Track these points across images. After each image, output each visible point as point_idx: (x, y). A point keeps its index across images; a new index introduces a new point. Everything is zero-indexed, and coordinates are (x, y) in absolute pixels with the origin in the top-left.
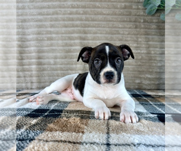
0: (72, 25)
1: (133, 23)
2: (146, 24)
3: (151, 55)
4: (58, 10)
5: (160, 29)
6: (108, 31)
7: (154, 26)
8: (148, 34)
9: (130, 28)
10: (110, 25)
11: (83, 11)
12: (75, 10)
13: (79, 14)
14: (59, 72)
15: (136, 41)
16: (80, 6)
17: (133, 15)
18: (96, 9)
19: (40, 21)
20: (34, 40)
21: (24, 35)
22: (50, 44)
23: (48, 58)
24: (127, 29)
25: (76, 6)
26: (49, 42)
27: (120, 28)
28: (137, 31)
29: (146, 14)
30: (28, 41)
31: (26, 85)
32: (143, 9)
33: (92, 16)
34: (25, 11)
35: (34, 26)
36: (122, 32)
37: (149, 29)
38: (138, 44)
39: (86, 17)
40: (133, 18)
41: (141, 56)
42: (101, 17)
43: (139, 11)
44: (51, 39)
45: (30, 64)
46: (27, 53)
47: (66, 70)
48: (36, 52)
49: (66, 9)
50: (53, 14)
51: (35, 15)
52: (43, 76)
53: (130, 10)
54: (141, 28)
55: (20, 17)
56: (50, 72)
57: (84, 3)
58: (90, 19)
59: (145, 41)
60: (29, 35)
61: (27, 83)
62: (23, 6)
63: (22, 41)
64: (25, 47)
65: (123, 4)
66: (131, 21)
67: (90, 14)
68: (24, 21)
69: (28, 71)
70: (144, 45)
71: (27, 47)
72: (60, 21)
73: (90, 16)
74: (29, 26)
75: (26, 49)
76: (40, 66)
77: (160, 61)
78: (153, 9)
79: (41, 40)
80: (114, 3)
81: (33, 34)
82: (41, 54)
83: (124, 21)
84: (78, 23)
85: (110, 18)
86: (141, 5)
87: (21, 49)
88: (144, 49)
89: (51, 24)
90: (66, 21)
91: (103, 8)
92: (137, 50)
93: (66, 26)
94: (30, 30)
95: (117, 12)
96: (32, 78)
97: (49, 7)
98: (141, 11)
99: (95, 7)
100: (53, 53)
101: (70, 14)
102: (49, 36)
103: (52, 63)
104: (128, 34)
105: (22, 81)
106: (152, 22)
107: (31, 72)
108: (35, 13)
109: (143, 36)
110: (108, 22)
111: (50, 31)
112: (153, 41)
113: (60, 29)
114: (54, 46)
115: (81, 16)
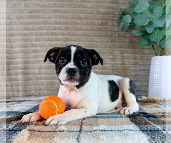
0: (55, 39)
1: (109, 38)
2: (120, 38)
3: (126, 66)
4: (42, 25)
5: (133, 43)
6: (88, 44)
7: (127, 40)
8: (122, 47)
9: (107, 42)
10: (89, 40)
11: (65, 27)
12: (57, 26)
13: (62, 29)
14: (44, 81)
15: (112, 53)
16: (62, 22)
17: (109, 31)
18: (76, 26)
19: (26, 35)
20: (20, 52)
21: (11, 47)
22: (35, 56)
23: (33, 68)
24: (104, 43)
25: (59, 22)
26: (34, 54)
27: (98, 42)
28: (112, 45)
29: (120, 30)
30: (15, 53)
31: (13, 94)
32: (117, 26)
33: (73, 31)
34: (12, 26)
35: (20, 40)
36: (100, 46)
37: (123, 42)
38: (114, 56)
39: (67, 32)
40: (109, 33)
41: (117, 66)
42: (81, 32)
43: (114, 27)
44: (36, 51)
45: (17, 74)
46: (14, 64)
47: (50, 80)
48: (22, 63)
49: (50, 25)
50: (38, 29)
51: (22, 30)
52: (29, 84)
53: (106, 26)
54: (116, 42)
55: (8, 32)
56: (35, 81)
57: (66, 20)
58: (72, 34)
59: (120, 53)
60: (16, 48)
61: (14, 91)
62: (11, 22)
63: (10, 53)
64: (12, 59)
65: (100, 21)
66: (107, 36)
67: (71, 30)
68: (11, 35)
69: (15, 80)
70: (119, 57)
71: (14, 59)
72: (44, 35)
73: (72, 31)
74: (15, 40)
75: (13, 60)
76: (26, 76)
77: (134, 70)
78: (125, 26)
79: (27, 52)
80: (92, 21)
81: (20, 47)
82: (27, 65)
83: (101, 36)
84: (61, 37)
85: (89, 33)
86: (115, 23)
87: (9, 60)
88: (119, 60)
89: (36, 38)
90: (50, 35)
91: (83, 25)
92: (113, 61)
93: (49, 40)
94: (17, 43)
95: (95, 28)
96: (18, 87)
97: (34, 23)
98: (115, 27)
99: (75, 23)
100: (38, 64)
101: (54, 29)
102: (34, 48)
103: (37, 73)
104: (105, 47)
105: (9, 89)
106: (125, 37)
107: (18, 82)
108: (22, 29)
109: (118, 49)
110: (87, 37)
111: (35, 45)
112: (127, 53)
113: (44, 42)
114: (39, 58)
115: (63, 31)
